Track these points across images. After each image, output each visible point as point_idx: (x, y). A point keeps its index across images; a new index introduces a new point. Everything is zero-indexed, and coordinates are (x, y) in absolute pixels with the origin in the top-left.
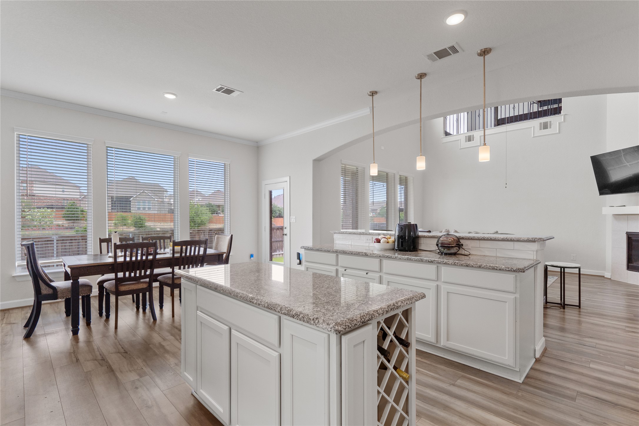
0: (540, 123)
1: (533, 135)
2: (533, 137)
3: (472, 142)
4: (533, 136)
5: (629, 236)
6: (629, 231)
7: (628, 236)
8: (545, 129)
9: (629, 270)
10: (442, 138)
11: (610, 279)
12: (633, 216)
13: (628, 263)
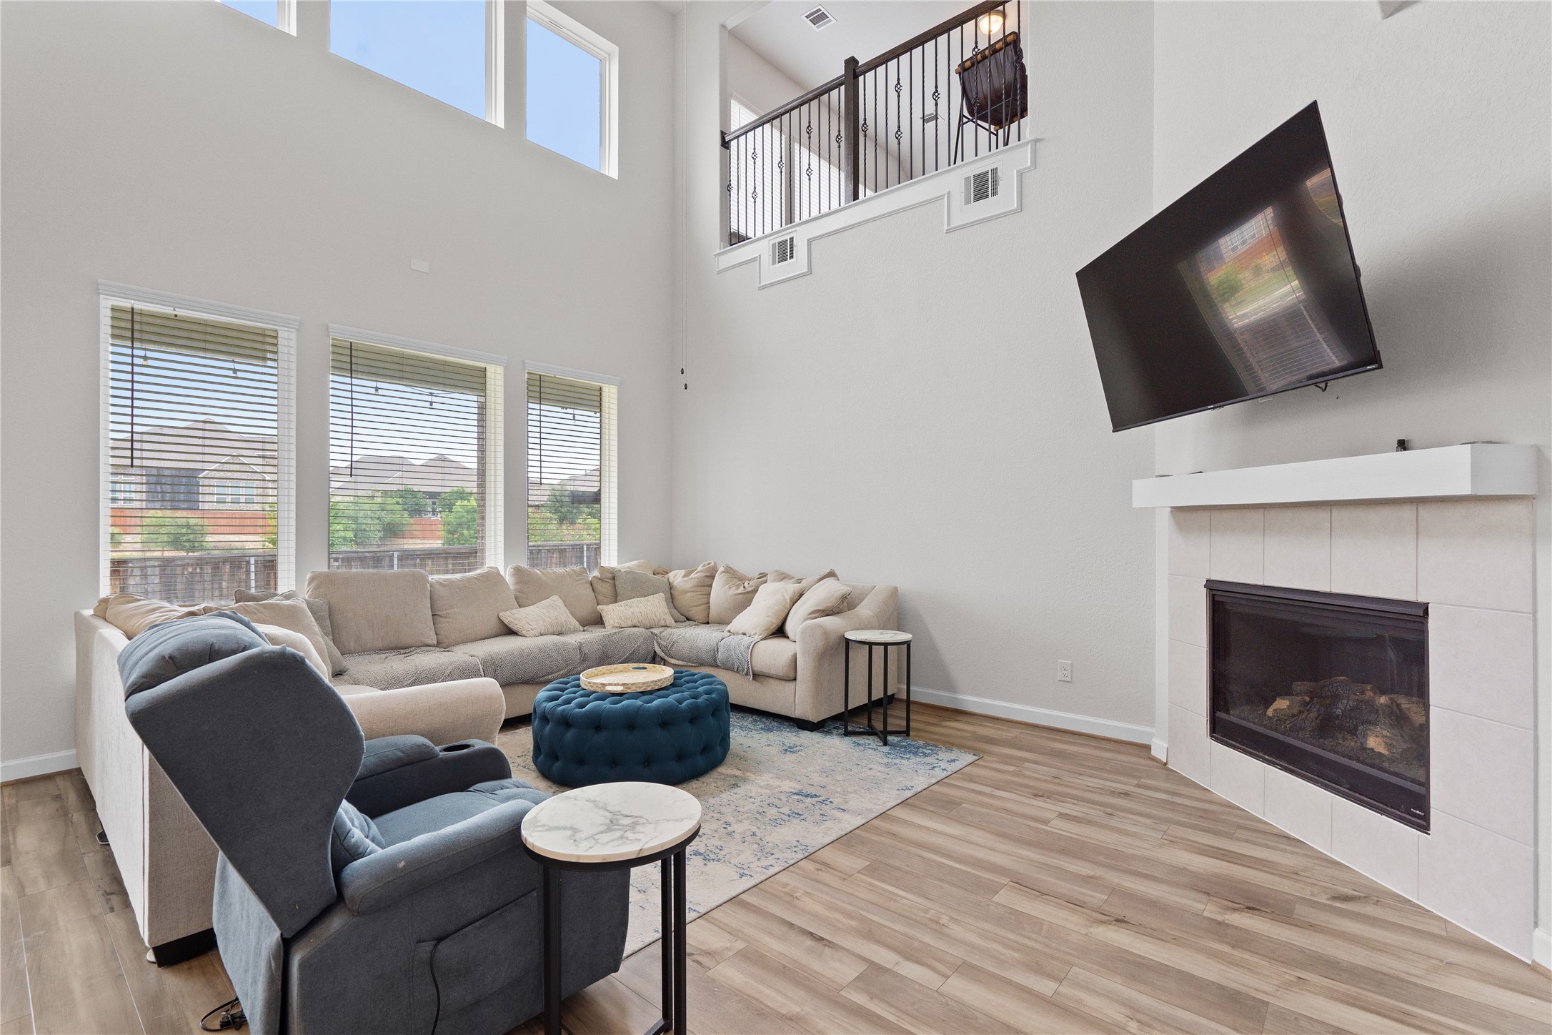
0: (966, 179)
1: (949, 224)
2: (949, 231)
3: (789, 261)
4: (946, 228)
5: (1217, 599)
6: (1213, 578)
7: (1213, 595)
8: (981, 198)
9: (1217, 740)
10: (715, 255)
11: (1165, 764)
12: (1226, 515)
13: (1214, 708)
